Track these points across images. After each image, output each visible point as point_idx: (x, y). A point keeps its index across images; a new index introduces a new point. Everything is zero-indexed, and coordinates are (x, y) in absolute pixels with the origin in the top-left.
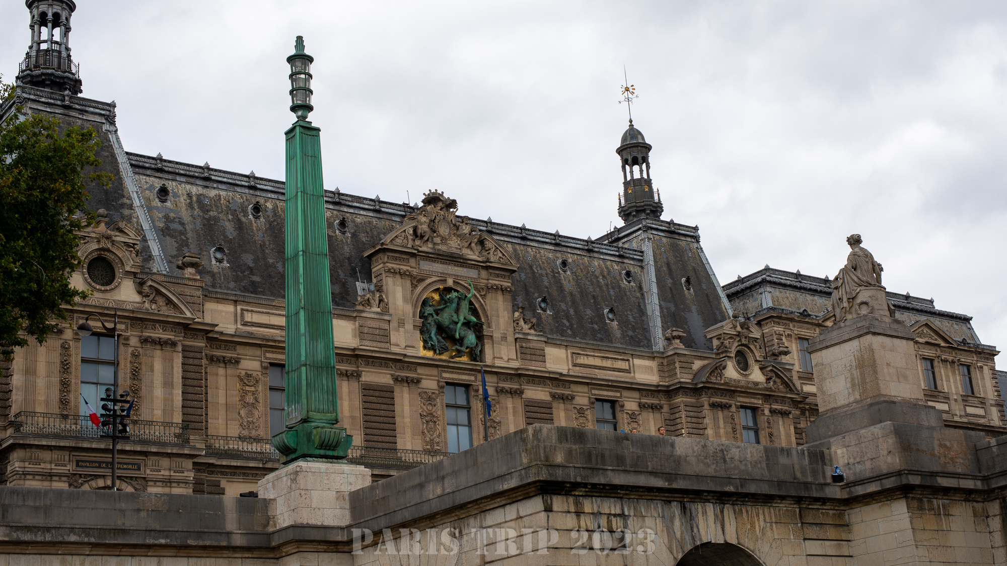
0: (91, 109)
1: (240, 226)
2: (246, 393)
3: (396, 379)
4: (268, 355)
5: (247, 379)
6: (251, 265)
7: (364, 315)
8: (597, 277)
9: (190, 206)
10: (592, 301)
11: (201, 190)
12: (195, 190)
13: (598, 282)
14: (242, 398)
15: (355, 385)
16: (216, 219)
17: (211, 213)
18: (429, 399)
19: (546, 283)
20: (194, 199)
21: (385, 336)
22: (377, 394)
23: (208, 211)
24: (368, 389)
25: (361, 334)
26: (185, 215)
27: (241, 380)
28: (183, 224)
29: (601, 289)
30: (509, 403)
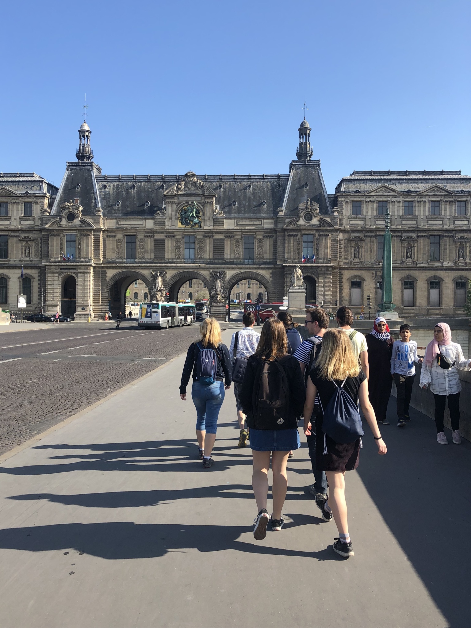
0: (87, 165)
1: (127, 193)
2: (118, 245)
3: (166, 237)
4: (125, 233)
5: (119, 241)
6: (128, 205)
7: (156, 218)
8: (264, 189)
9: (114, 189)
10: (258, 199)
11: (118, 183)
12: (116, 183)
13: (264, 190)
14: (117, 247)
15: (152, 239)
16: (121, 192)
17: (119, 190)
18: (178, 242)
19: (239, 195)
20: (115, 186)
21: (163, 224)
22: (159, 242)
23: (119, 189)
24: (156, 241)
25: (155, 224)
26: (111, 192)
27: (117, 241)
28: (110, 195)
29: (264, 194)
30: (208, 240)
